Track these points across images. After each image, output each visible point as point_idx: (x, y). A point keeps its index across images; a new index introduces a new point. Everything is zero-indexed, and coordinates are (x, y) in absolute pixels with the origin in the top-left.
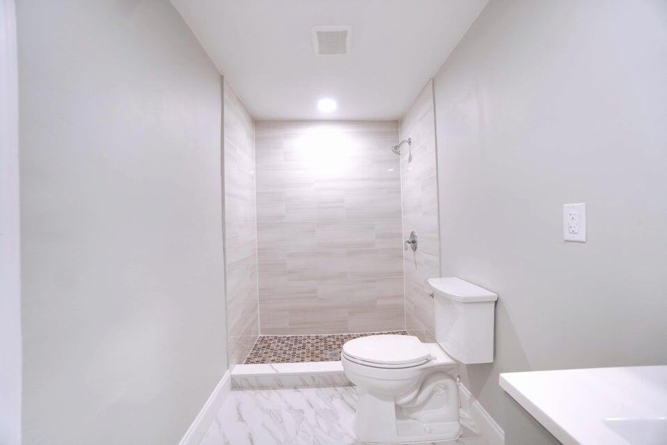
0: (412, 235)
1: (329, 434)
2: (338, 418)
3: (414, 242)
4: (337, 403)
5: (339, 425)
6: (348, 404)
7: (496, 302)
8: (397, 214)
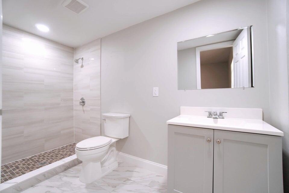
0: (82, 99)
1: (73, 190)
2: (71, 183)
3: (83, 102)
4: (65, 179)
5: (75, 185)
6: (71, 177)
7: (130, 117)
8: (71, 90)
